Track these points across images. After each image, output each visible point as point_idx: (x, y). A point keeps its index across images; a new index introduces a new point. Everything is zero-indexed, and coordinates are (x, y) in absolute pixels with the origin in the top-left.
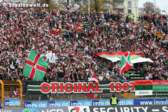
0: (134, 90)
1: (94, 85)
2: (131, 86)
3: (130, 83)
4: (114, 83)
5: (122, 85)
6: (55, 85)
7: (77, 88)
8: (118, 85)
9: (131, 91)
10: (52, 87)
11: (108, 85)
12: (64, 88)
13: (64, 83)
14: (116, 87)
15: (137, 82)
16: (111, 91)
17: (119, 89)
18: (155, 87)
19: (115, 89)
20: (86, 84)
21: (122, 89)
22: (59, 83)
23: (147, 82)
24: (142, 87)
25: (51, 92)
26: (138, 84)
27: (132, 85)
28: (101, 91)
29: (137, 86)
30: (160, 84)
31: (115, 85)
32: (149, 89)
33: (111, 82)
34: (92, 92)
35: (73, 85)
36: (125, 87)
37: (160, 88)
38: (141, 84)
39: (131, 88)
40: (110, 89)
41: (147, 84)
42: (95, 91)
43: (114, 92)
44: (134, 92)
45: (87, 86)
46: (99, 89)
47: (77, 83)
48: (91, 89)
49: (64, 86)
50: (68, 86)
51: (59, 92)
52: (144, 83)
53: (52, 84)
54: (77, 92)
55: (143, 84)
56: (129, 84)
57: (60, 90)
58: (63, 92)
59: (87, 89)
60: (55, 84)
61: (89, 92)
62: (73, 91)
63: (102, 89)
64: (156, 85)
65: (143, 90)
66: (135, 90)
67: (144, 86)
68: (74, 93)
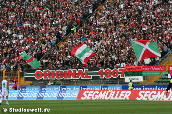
0: (123, 77)
1: (83, 72)
2: (120, 73)
3: (120, 70)
4: (103, 70)
5: (112, 71)
6: (47, 73)
7: (68, 74)
8: (108, 72)
9: (121, 77)
10: (44, 74)
11: (98, 71)
12: (55, 75)
13: (55, 70)
14: (106, 73)
15: (127, 69)
16: (100, 78)
17: (108, 75)
18: (145, 74)
19: (104, 75)
20: (75, 71)
21: (112, 76)
22: (51, 71)
23: (136, 68)
24: (131, 73)
25: (43, 78)
26: (127, 71)
27: (122, 71)
28: (91, 77)
29: (127, 72)
30: (150, 70)
31: (104, 72)
32: (139, 75)
33: (101, 69)
34: (82, 78)
35: (63, 72)
36: (115, 73)
37: (150, 74)
38: (130, 71)
39: (120, 75)
40: (100, 75)
41: (137, 70)
42: (84, 77)
43: (103, 78)
44: (124, 79)
45: (76, 72)
46: (88, 75)
47: (68, 70)
48: (80, 76)
49: (55, 73)
50: (59, 73)
51: (51, 78)
52: (134, 69)
53: (44, 71)
54: (67, 78)
55: (133, 71)
56: (118, 70)
57: (51, 76)
58: (54, 78)
59: (76, 76)
60: (47, 71)
61: (79, 79)
62: (64, 78)
63: (92, 75)
64: (146, 71)
65: (132, 76)
66: (125, 76)
67: (133, 72)
68: (64, 79)
